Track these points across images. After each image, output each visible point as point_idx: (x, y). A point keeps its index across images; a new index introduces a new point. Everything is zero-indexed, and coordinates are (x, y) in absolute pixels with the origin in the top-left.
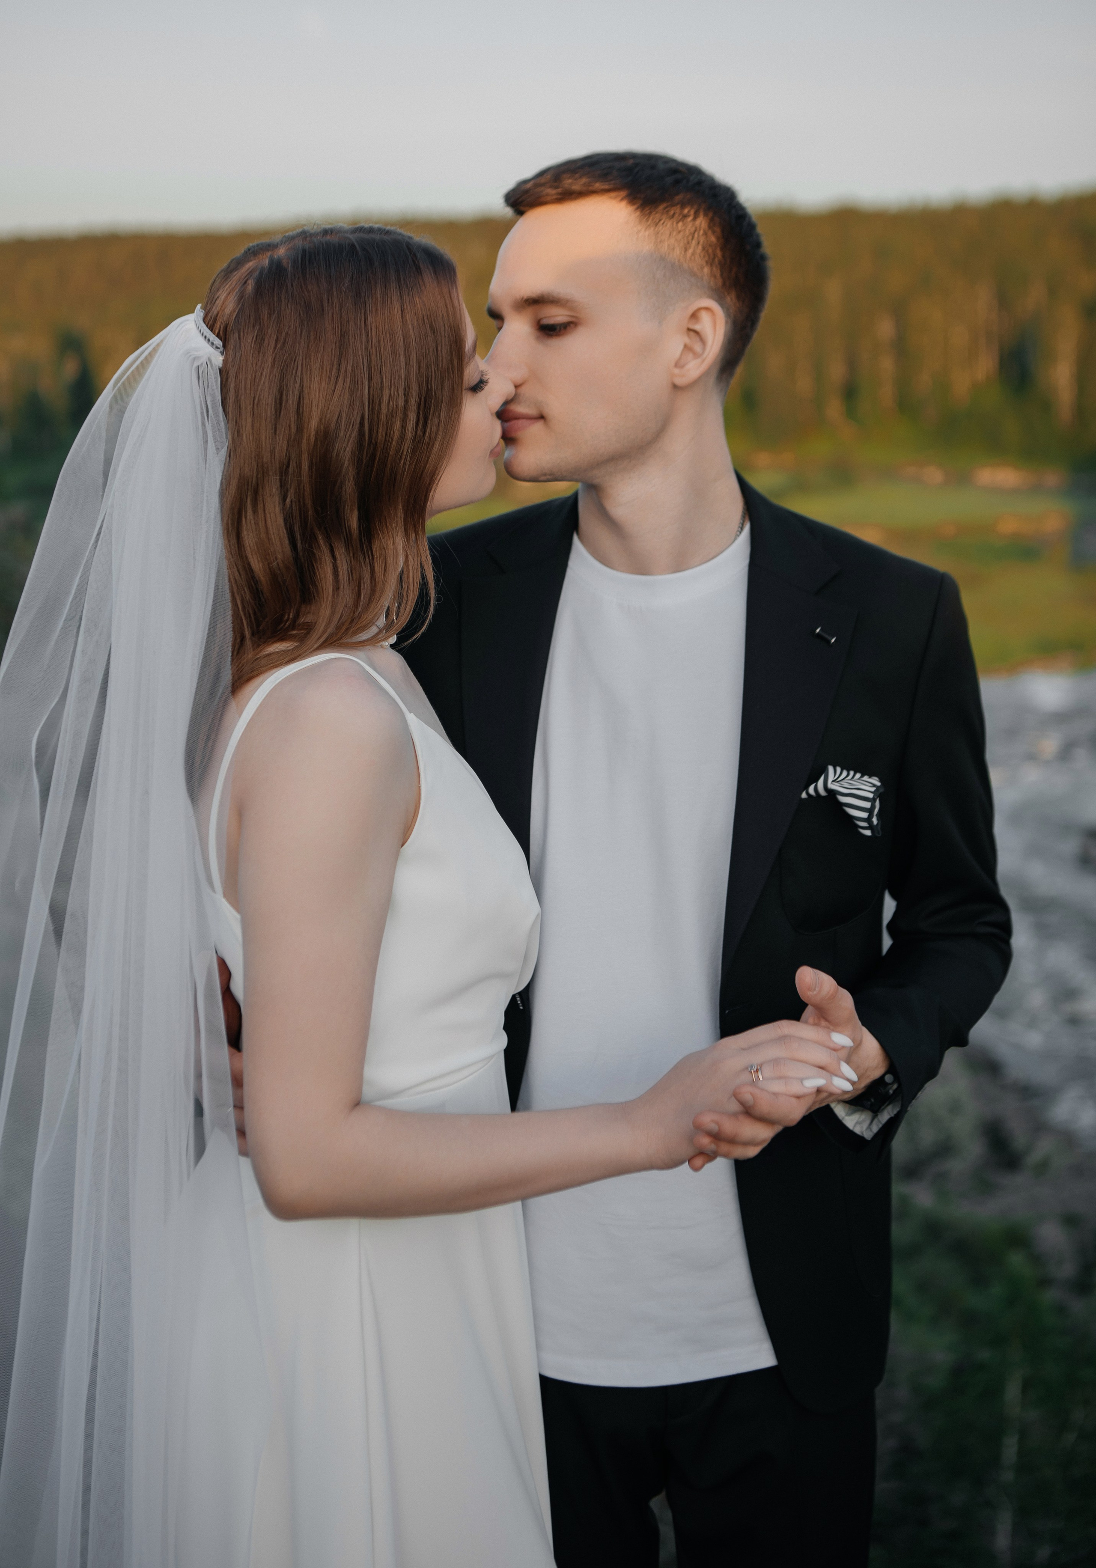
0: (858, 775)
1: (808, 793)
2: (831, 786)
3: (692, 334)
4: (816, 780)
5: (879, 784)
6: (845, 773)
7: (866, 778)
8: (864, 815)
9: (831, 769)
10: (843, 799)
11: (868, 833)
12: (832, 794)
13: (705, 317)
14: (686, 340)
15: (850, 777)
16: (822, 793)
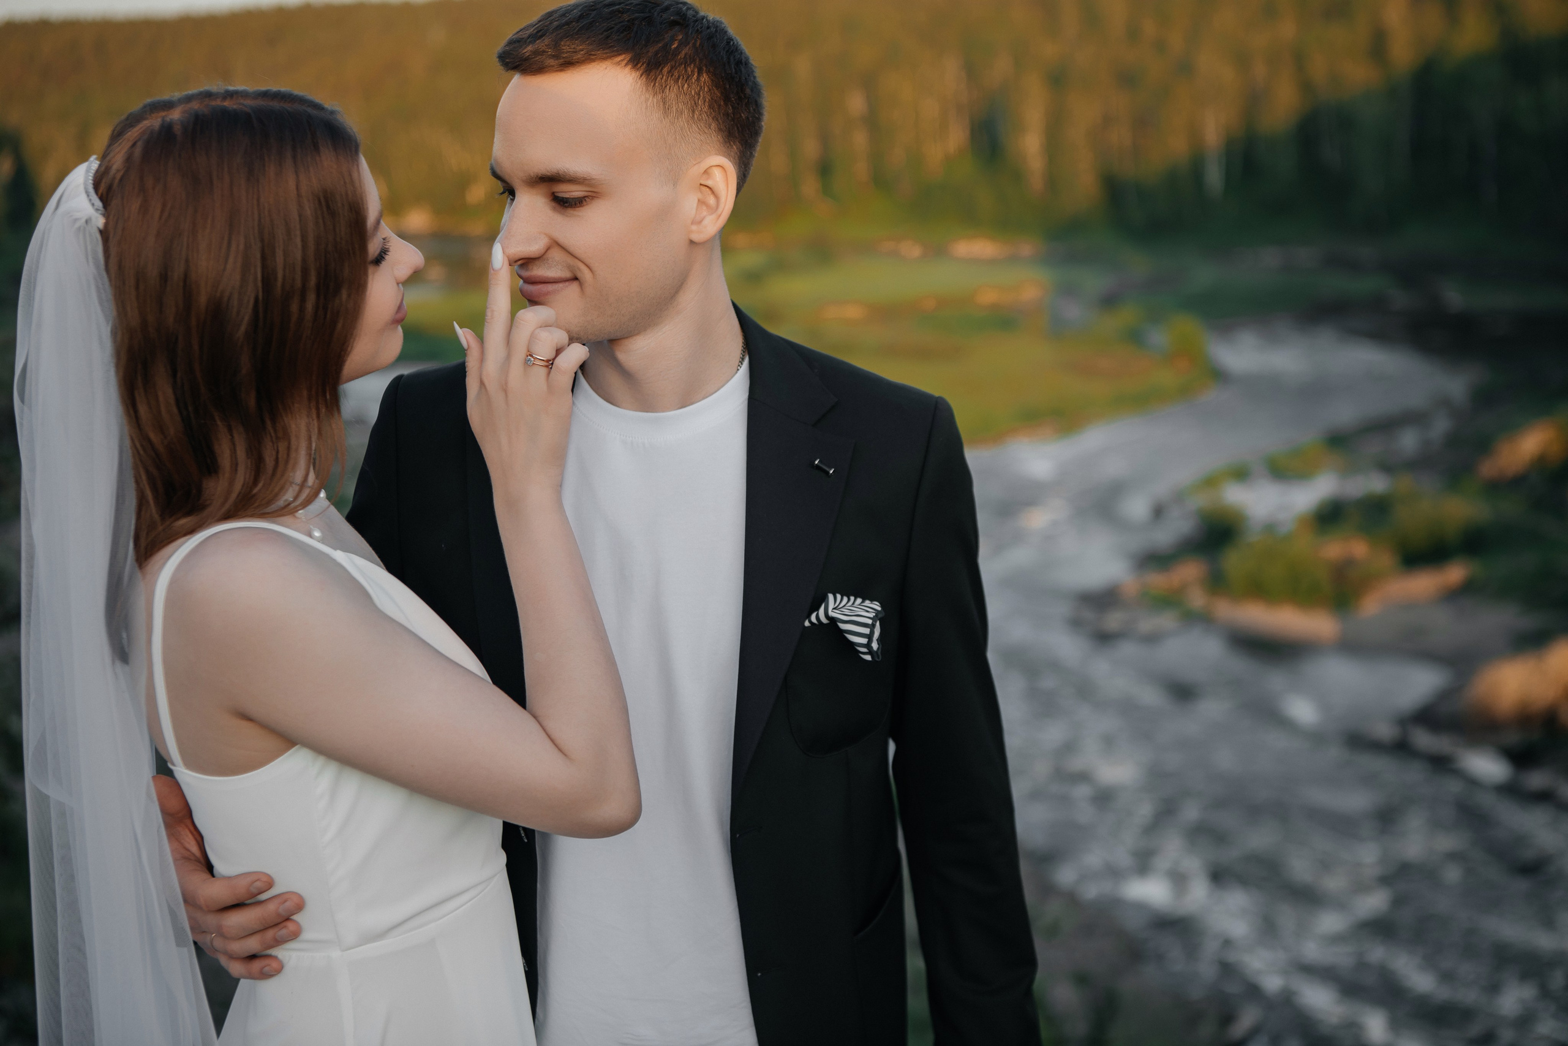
0: (859, 600)
1: (810, 622)
2: (831, 614)
3: (704, 189)
4: (817, 609)
5: (879, 609)
6: (845, 599)
7: (867, 603)
8: (864, 641)
9: (831, 597)
10: (843, 626)
11: (868, 658)
12: (833, 621)
13: (717, 174)
14: (700, 196)
15: (850, 603)
16: (824, 620)
